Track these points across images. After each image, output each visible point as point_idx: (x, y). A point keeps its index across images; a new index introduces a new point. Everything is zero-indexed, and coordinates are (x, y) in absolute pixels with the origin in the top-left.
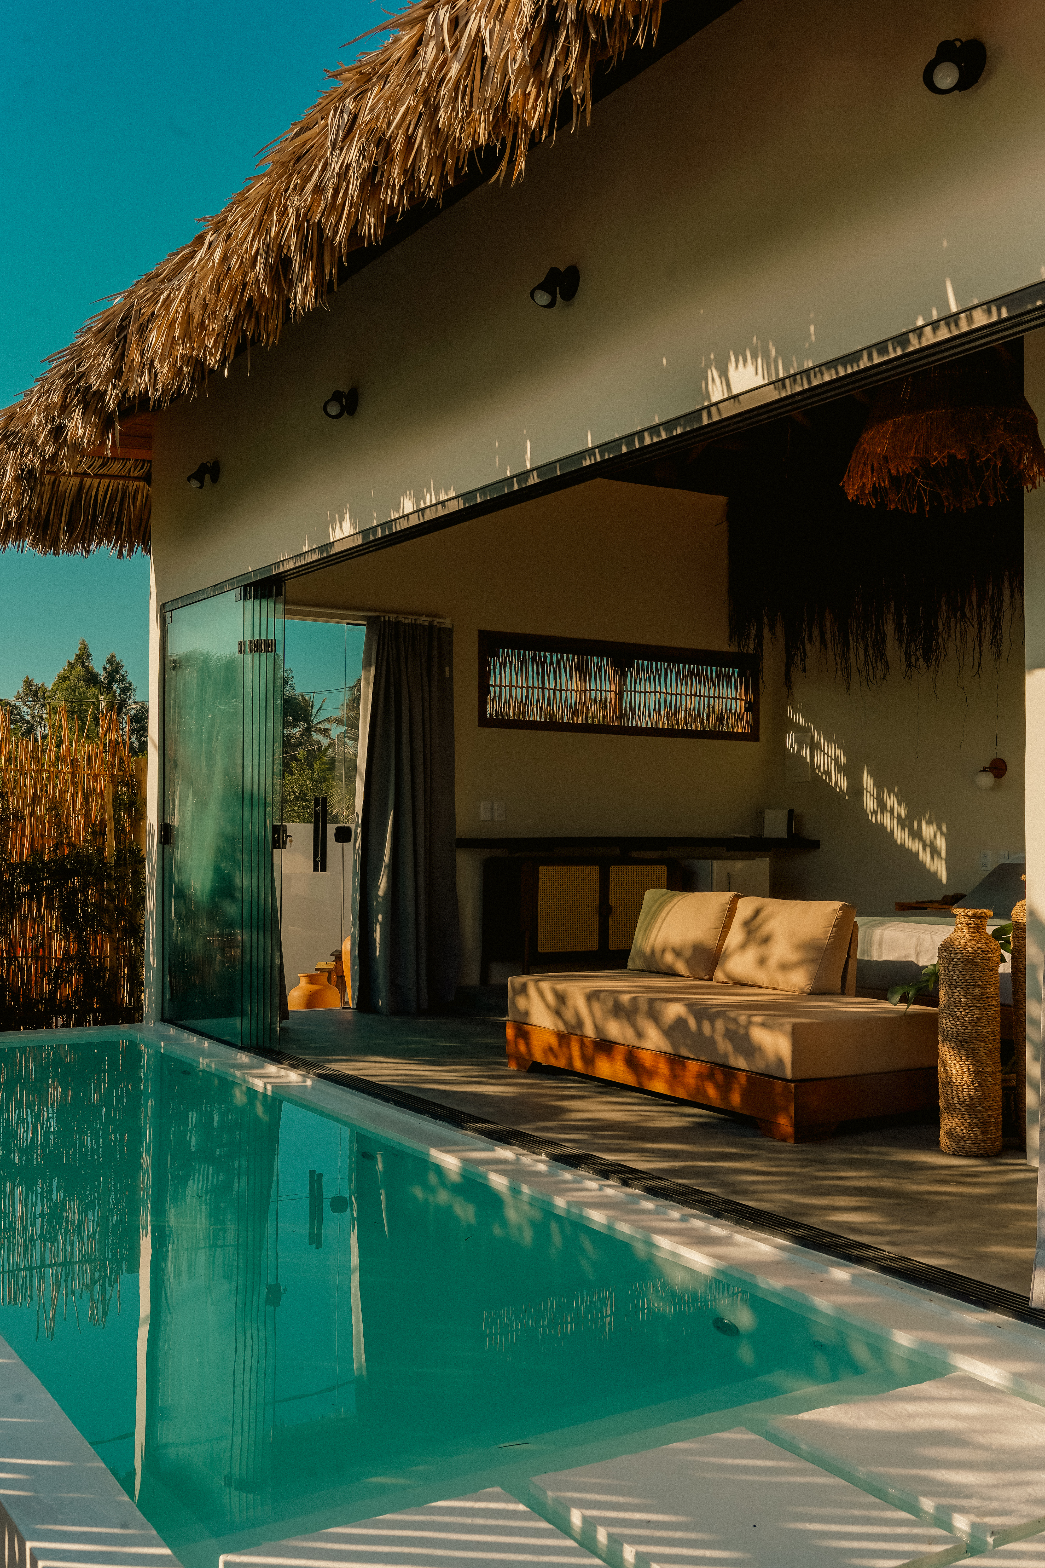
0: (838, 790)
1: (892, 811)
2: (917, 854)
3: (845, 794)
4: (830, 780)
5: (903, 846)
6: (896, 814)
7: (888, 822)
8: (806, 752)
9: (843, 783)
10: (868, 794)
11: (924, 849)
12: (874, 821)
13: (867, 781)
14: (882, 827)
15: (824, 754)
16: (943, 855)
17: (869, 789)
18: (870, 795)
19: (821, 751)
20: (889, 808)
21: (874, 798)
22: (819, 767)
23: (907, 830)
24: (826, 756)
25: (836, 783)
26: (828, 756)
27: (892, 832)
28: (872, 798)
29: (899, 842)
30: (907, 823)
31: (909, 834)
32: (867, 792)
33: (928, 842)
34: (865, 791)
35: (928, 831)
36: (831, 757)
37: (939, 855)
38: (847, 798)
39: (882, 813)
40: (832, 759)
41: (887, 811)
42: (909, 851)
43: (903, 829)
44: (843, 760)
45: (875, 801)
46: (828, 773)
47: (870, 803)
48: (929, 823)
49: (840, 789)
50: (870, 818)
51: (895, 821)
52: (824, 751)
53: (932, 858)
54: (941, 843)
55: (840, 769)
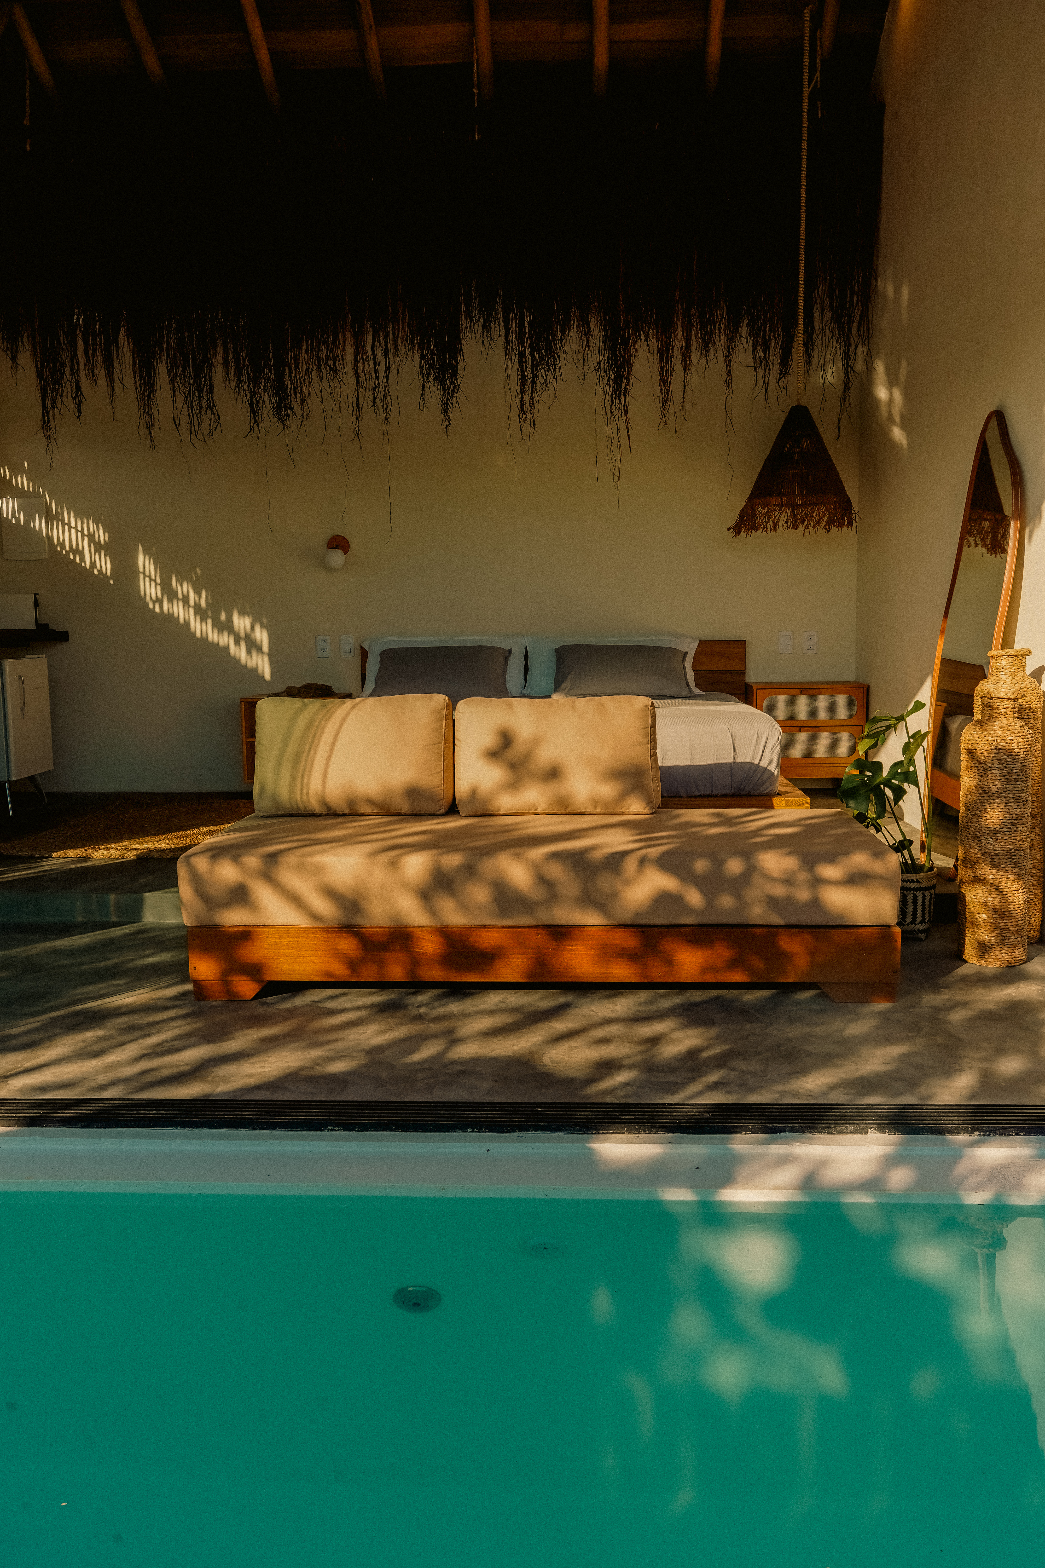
0: (96, 572)
1: (185, 600)
2: (227, 648)
3: (109, 578)
4: (83, 559)
5: (204, 640)
6: (192, 603)
7: (179, 611)
8: (39, 524)
9: (105, 565)
10: (147, 579)
11: (237, 642)
12: (157, 610)
13: (144, 563)
14: (171, 618)
15: (70, 527)
16: (266, 648)
17: (147, 573)
18: (151, 580)
19: (64, 525)
20: (180, 596)
21: (156, 584)
22: (63, 545)
23: (209, 622)
24: (73, 531)
25: (93, 565)
26: (77, 531)
27: (187, 623)
28: (153, 584)
29: (198, 634)
30: (209, 613)
31: (213, 626)
32: (145, 576)
33: (242, 634)
34: (141, 576)
35: (242, 623)
36: (82, 532)
37: (259, 649)
38: (112, 582)
39: (170, 601)
40: (83, 535)
41: (178, 599)
42: (215, 646)
43: (203, 619)
44: (102, 536)
45: (159, 588)
46: (80, 552)
47: (150, 590)
48: (242, 613)
49: (100, 571)
50: (151, 606)
51: (192, 611)
52: (69, 524)
53: (249, 652)
54: (261, 636)
55: (98, 547)
